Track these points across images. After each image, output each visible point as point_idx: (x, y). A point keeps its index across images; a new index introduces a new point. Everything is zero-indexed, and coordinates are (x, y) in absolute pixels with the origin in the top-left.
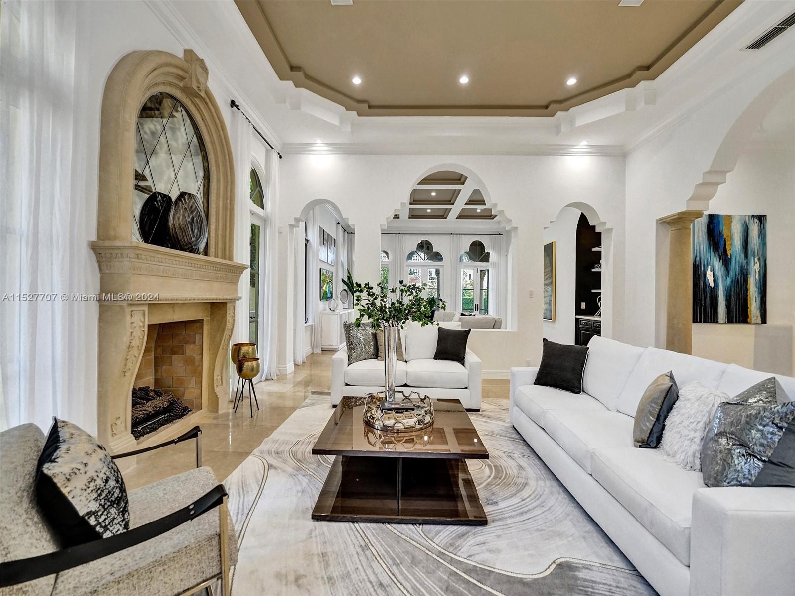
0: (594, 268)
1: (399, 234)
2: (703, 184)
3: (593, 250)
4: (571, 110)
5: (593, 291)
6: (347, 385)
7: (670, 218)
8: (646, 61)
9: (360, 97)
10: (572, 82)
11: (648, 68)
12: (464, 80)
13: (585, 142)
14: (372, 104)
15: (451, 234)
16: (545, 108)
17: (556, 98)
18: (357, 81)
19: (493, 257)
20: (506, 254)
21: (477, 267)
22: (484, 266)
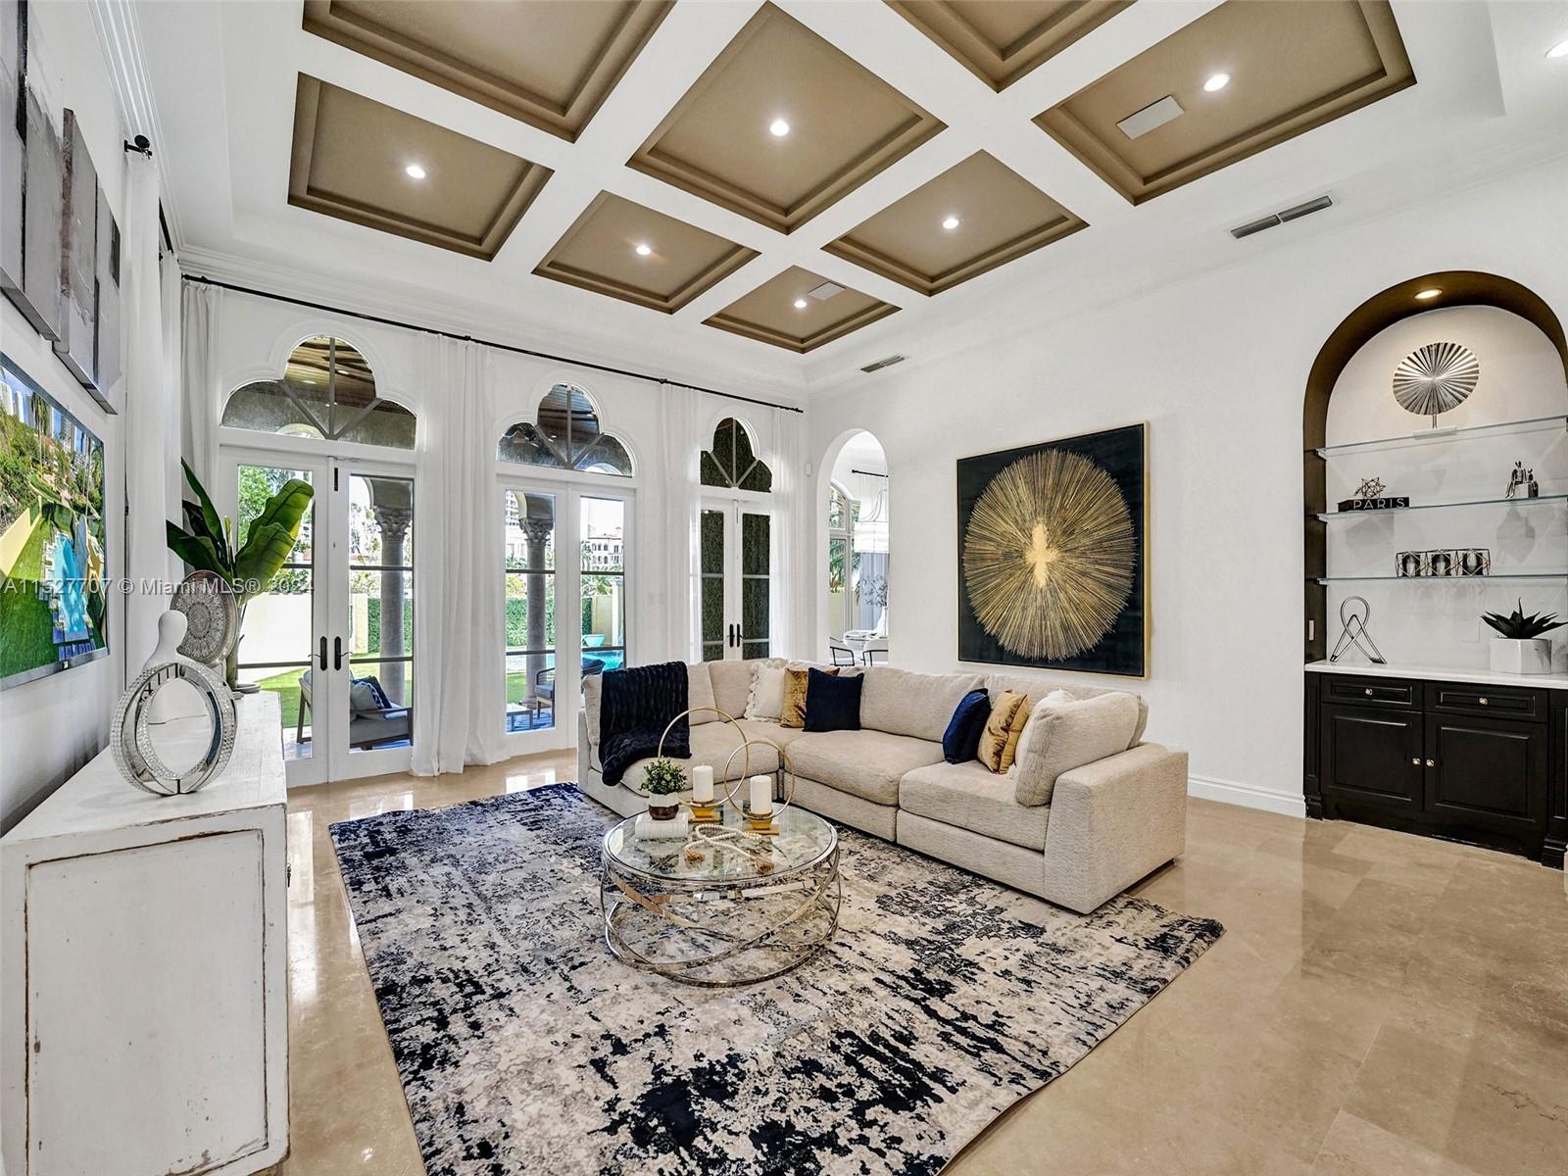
1: (468, 339)
19: (779, 477)
20: (810, 470)
21: (734, 502)
22: (755, 502)
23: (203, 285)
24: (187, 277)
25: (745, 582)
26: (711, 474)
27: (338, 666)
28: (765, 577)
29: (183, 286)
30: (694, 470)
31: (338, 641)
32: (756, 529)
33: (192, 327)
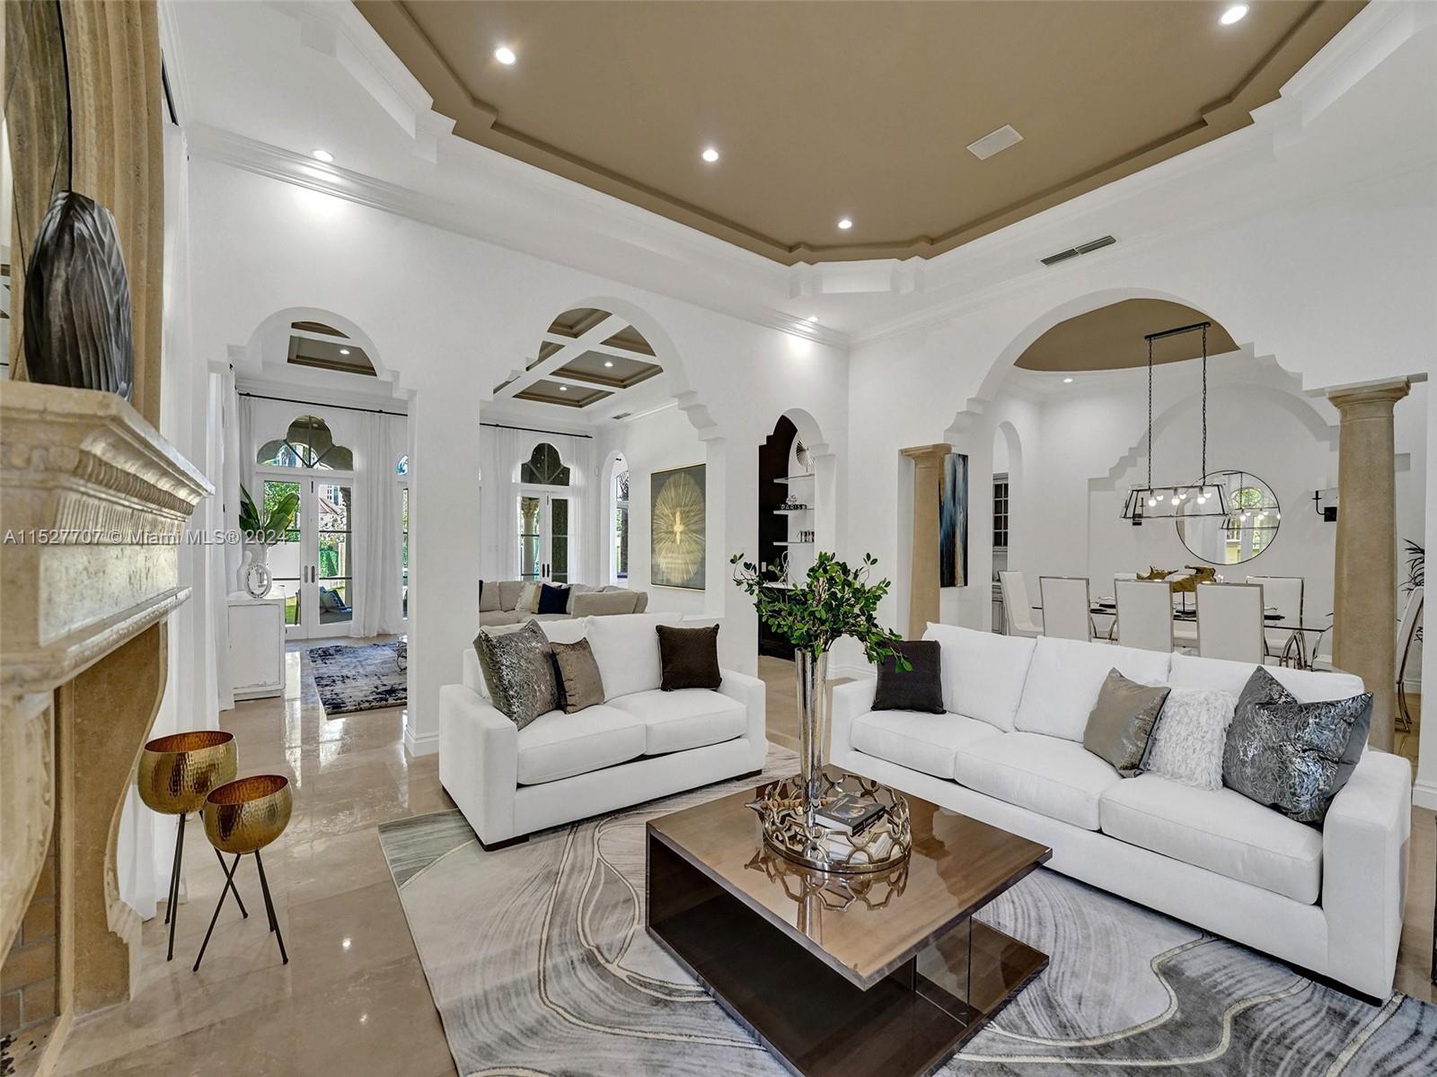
0: (779, 509)
1: (381, 412)
2: (966, 413)
3: (775, 481)
4: (820, 264)
5: (775, 544)
6: (520, 786)
7: (920, 452)
8: (935, 231)
9: (485, 95)
10: (845, 224)
11: (932, 241)
12: (710, 155)
13: (814, 319)
14: (507, 120)
15: (497, 426)
16: (788, 250)
17: (811, 241)
18: (505, 55)
19: (576, 476)
20: (597, 473)
21: (546, 492)
22: (559, 492)
23: (248, 398)
24: (240, 394)
25: (553, 539)
26: (529, 475)
27: (313, 581)
28: (564, 536)
29: (240, 398)
30: (516, 475)
31: (313, 568)
32: (560, 508)
33: (243, 415)
